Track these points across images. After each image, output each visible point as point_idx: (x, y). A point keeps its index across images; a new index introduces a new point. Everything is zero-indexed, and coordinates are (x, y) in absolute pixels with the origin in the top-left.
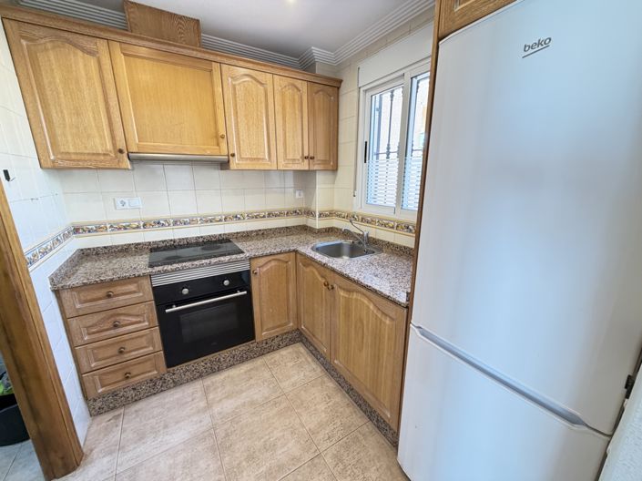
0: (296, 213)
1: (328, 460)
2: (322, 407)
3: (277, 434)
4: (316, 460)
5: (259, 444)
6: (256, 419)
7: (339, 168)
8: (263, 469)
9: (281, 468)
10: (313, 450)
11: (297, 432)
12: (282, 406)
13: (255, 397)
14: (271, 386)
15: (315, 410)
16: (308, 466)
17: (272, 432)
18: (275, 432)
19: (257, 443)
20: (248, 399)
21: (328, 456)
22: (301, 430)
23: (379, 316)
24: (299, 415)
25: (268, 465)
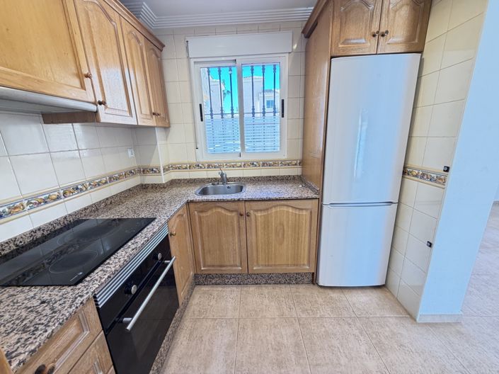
0: (131, 173)
1: (304, 316)
2: (266, 301)
3: (271, 338)
4: (301, 322)
5: (272, 354)
6: (249, 347)
7: (171, 125)
8: (293, 357)
9: (297, 345)
10: (294, 321)
11: (276, 324)
12: (249, 323)
13: (226, 341)
14: (224, 325)
15: (266, 306)
16: (303, 328)
17: (267, 340)
18: (268, 338)
19: (270, 355)
20: (223, 348)
21: (301, 314)
22: (276, 321)
23: (297, 212)
24: (264, 317)
25: (291, 353)
